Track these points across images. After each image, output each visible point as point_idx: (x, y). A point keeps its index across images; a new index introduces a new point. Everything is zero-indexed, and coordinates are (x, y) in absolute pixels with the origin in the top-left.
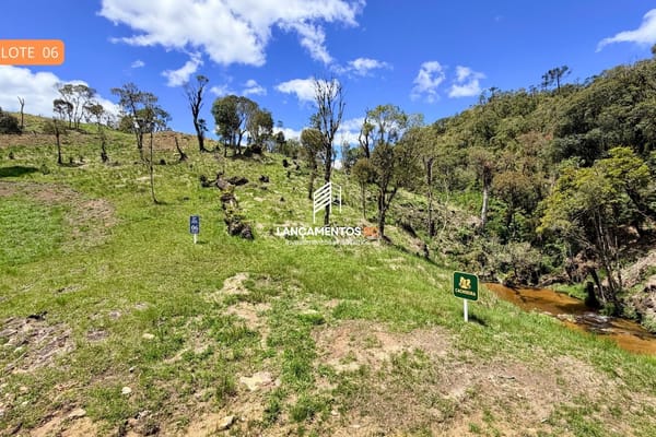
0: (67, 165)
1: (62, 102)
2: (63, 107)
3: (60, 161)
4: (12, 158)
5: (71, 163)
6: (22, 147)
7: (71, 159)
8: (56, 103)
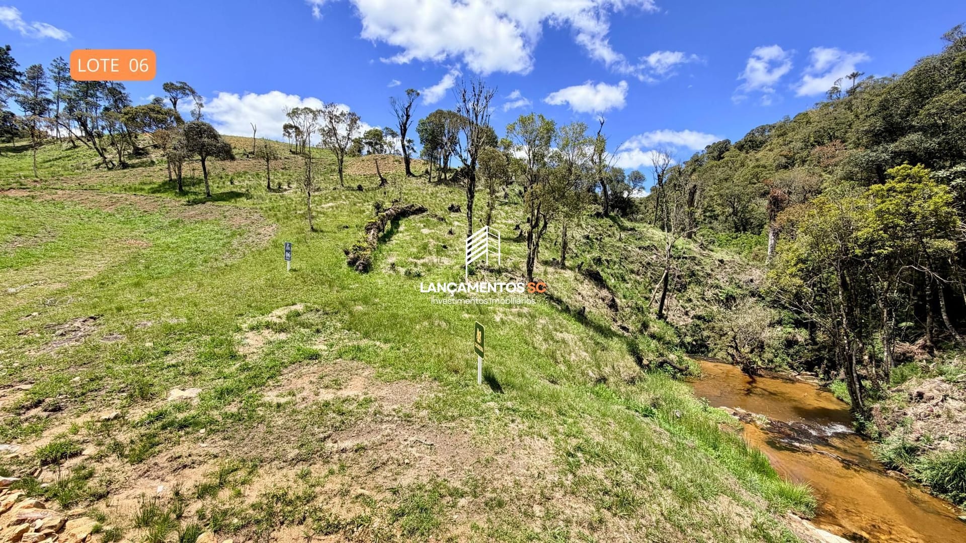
0: (274, 191)
1: (291, 127)
2: (290, 131)
3: (269, 187)
4: (232, 183)
5: (280, 189)
6: (245, 173)
7: (280, 184)
8: (286, 127)
